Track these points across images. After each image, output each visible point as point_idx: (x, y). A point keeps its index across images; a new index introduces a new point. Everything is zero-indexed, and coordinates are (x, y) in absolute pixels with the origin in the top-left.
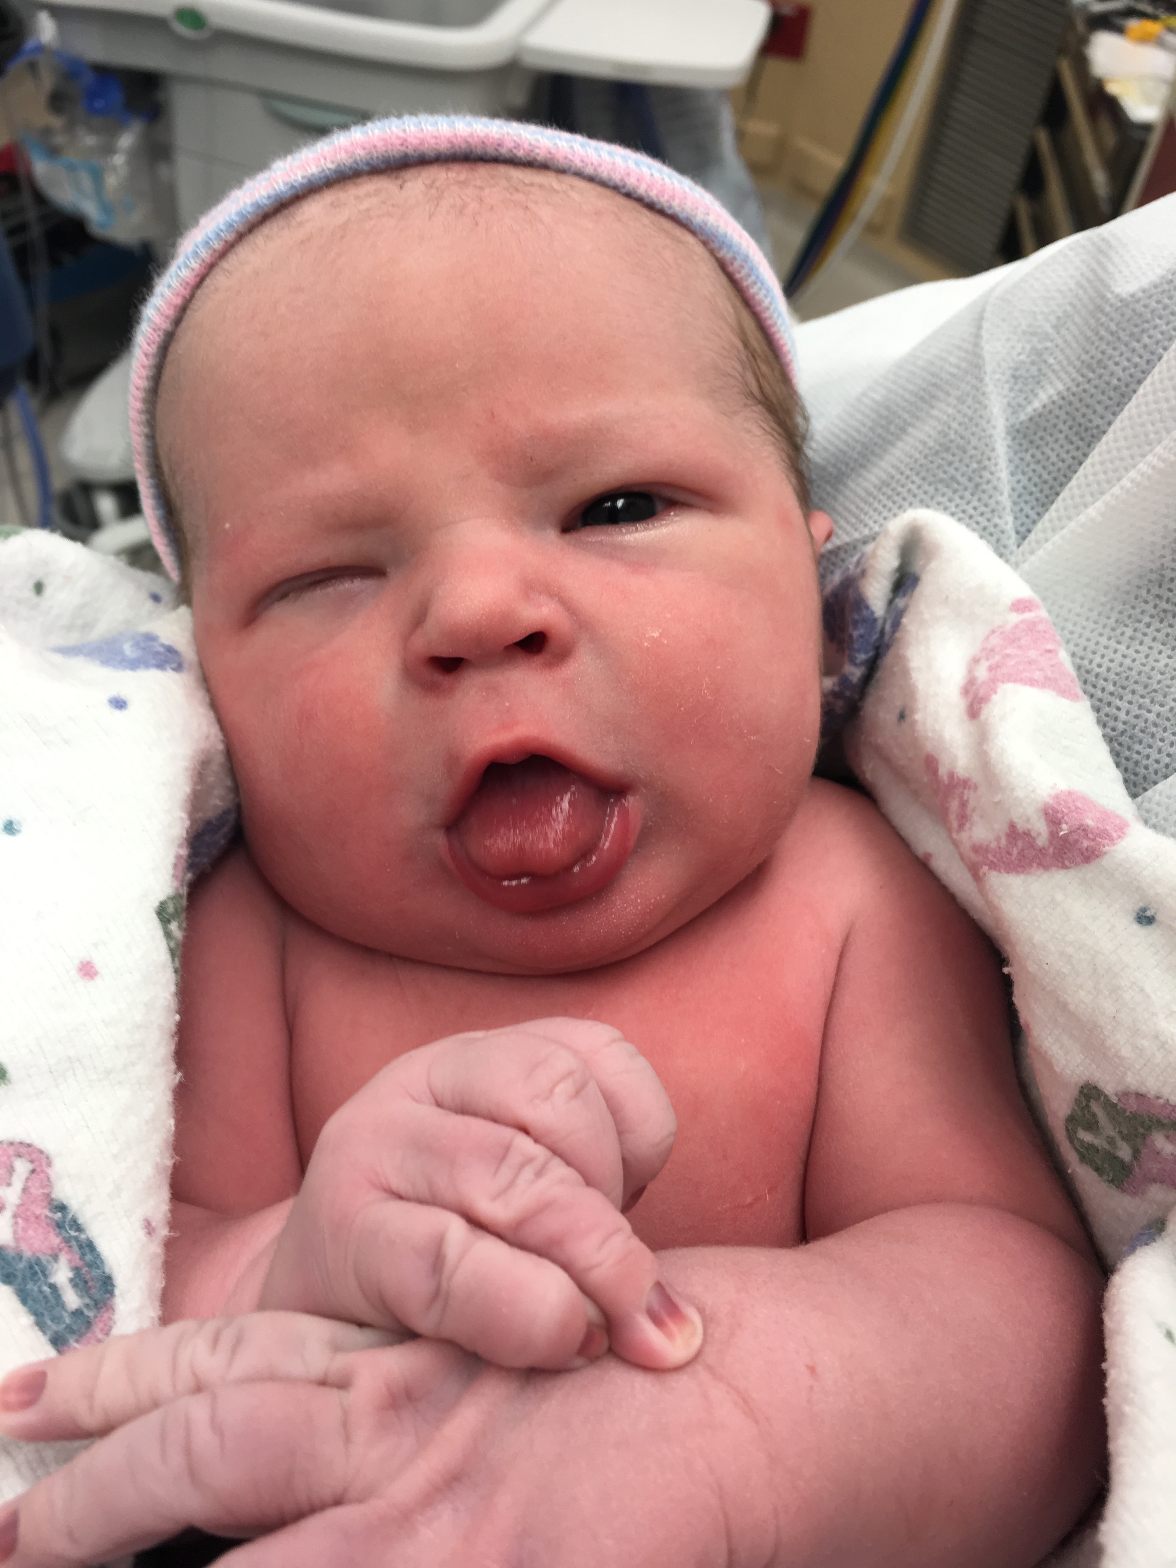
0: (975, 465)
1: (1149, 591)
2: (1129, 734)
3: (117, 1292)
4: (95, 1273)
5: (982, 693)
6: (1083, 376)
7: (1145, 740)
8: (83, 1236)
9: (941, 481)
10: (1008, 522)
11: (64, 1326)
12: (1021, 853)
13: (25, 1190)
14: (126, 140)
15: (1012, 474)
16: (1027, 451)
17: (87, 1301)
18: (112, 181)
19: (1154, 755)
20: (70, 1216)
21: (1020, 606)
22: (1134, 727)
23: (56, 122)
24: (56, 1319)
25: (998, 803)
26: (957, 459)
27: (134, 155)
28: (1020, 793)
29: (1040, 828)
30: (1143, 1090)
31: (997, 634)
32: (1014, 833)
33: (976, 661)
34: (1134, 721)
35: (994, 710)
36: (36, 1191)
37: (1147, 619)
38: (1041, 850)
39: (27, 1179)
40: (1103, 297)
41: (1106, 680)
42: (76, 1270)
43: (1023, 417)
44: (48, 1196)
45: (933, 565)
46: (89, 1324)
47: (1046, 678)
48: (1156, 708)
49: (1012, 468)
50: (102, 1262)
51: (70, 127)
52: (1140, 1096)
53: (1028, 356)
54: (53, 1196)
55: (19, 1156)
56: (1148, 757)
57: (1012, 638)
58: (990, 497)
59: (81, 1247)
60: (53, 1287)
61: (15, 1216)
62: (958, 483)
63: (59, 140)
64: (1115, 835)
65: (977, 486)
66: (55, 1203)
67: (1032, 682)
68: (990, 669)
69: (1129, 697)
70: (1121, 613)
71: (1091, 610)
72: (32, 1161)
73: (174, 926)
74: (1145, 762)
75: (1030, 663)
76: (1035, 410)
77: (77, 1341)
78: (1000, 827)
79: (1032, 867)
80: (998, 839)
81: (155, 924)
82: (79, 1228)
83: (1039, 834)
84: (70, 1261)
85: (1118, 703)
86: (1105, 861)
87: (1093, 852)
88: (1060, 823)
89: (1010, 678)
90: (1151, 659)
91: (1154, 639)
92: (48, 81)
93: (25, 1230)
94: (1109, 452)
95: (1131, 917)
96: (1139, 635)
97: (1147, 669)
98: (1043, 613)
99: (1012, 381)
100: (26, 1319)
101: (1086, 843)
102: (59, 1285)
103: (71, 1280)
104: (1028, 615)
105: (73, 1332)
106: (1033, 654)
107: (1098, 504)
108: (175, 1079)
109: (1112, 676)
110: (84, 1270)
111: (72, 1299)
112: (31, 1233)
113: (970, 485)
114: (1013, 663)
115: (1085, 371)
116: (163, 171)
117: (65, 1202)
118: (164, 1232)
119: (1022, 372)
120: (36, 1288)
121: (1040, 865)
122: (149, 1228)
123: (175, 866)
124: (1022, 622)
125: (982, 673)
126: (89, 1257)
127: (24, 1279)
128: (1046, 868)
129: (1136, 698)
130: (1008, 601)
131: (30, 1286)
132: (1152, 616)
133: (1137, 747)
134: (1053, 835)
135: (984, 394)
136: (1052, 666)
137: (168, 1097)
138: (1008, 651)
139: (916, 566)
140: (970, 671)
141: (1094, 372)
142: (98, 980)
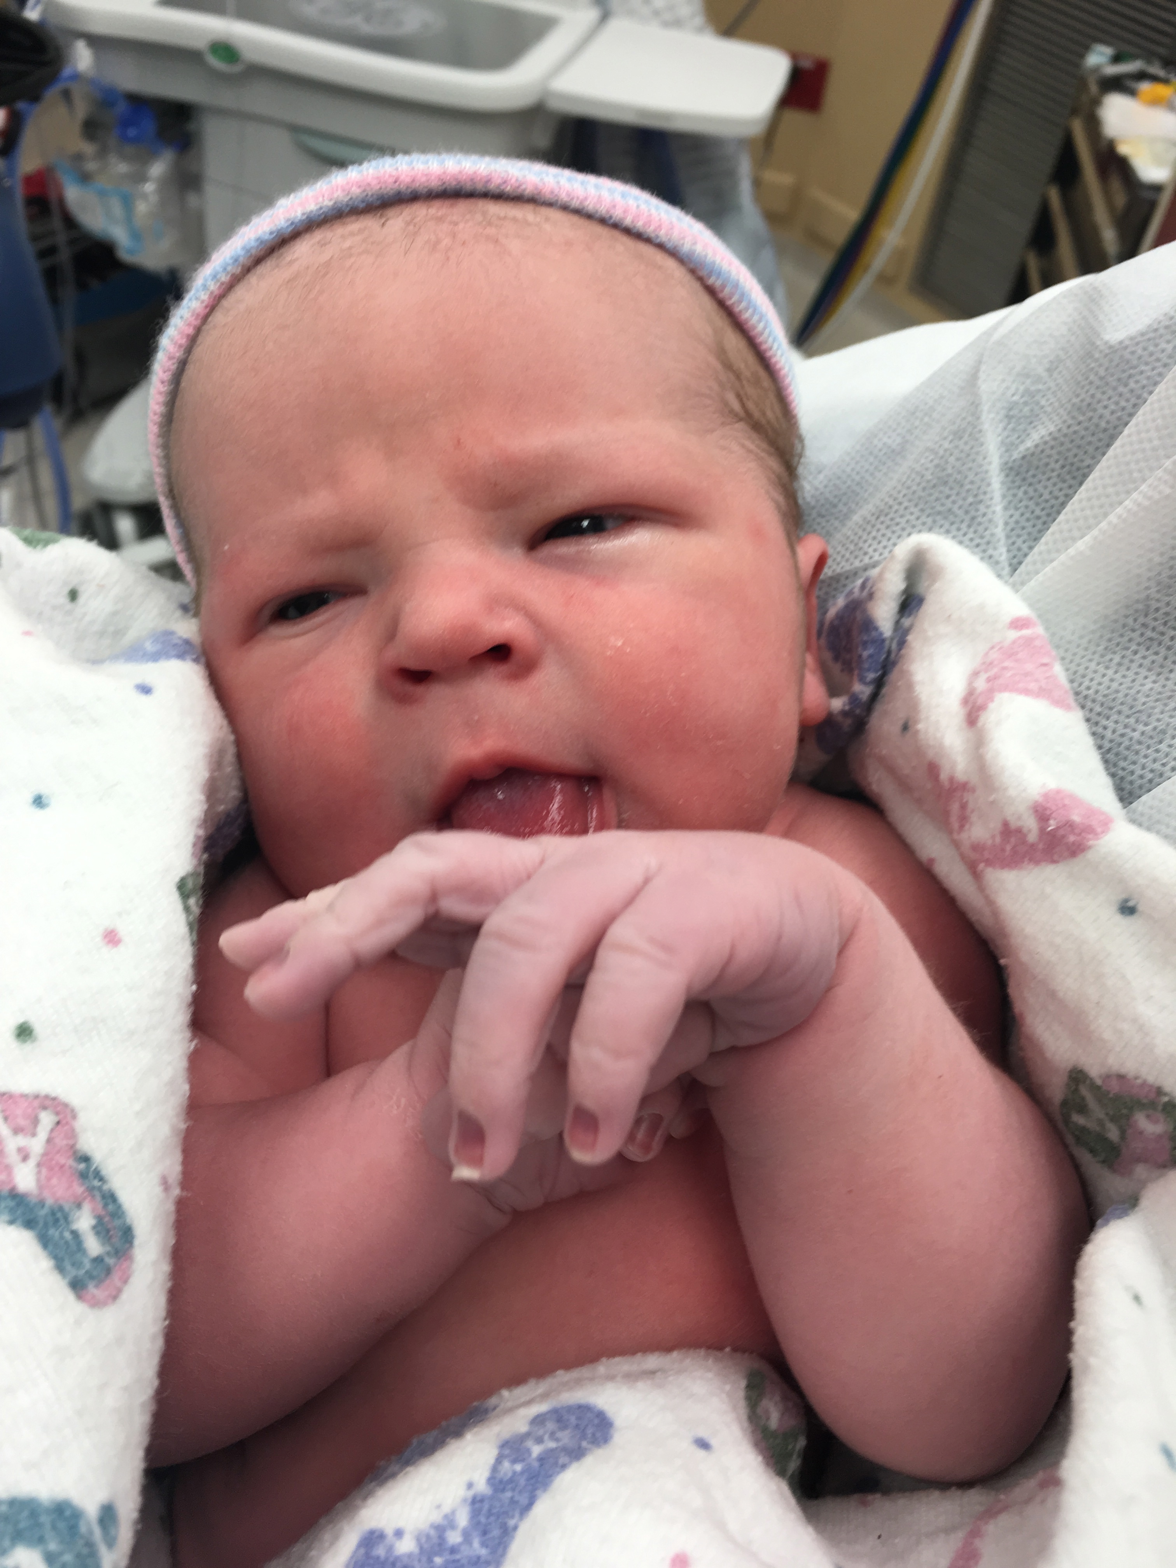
0: (970, 499)
1: (1135, 620)
2: (1114, 751)
3: (137, 1242)
4: (117, 1222)
5: (980, 702)
6: (1073, 418)
7: (1129, 758)
8: (105, 1187)
9: (939, 513)
10: (1002, 553)
11: (84, 1271)
12: (1014, 851)
13: (49, 1141)
14: (158, 169)
15: (1006, 508)
16: (1019, 487)
17: (108, 1248)
18: (142, 208)
19: (1139, 772)
20: (94, 1167)
21: (1018, 624)
22: (1120, 744)
23: (88, 148)
24: (77, 1265)
25: (993, 803)
26: (954, 492)
27: (164, 184)
28: (1012, 792)
29: (1030, 824)
30: (1123, 1071)
31: (995, 650)
32: (1008, 831)
33: (976, 674)
34: (1119, 740)
35: (989, 718)
36: (61, 1142)
37: (1134, 647)
38: (1032, 845)
39: (52, 1130)
40: (1093, 344)
41: (1094, 701)
42: (100, 1219)
43: (1016, 455)
44: (72, 1147)
45: (937, 585)
46: (108, 1271)
47: (1040, 688)
48: (1141, 727)
49: (1005, 502)
50: (123, 1213)
51: (102, 153)
52: (1121, 1077)
53: (1022, 397)
54: (78, 1146)
55: (45, 1108)
56: (1132, 773)
57: (1010, 653)
58: (986, 529)
59: (104, 1197)
60: (75, 1234)
61: (39, 1165)
62: (956, 516)
63: (91, 166)
64: (1099, 830)
65: (973, 518)
66: (79, 1155)
67: (1026, 692)
68: (989, 680)
69: (1115, 717)
70: (1110, 640)
71: (1081, 637)
72: (57, 1113)
73: (192, 901)
74: (1130, 778)
75: (1026, 674)
76: (1028, 449)
77: (97, 1286)
78: (995, 825)
79: (1023, 862)
80: (993, 837)
81: (174, 899)
82: (101, 1179)
83: (1030, 831)
84: (93, 1210)
85: (1104, 722)
86: (1090, 855)
87: (1080, 845)
88: (1048, 820)
89: (1005, 688)
90: (1137, 683)
91: (1141, 666)
92: (81, 110)
93: (49, 1179)
94: (1095, 489)
95: (1114, 908)
96: (1126, 661)
97: (1133, 691)
98: (1040, 630)
99: (1006, 421)
100: (45, 1263)
101: (1072, 838)
102: (81, 1232)
103: (94, 1227)
104: (1026, 632)
105: (92, 1277)
106: (1029, 667)
107: (1087, 538)
108: (189, 1047)
109: (1100, 698)
110: (107, 1219)
111: (93, 1246)
112: (54, 1181)
113: (967, 518)
114: (1009, 674)
115: (1076, 413)
116: (192, 200)
117: (89, 1154)
118: (176, 1191)
119: (1014, 412)
120: (57, 1234)
121: (1030, 860)
122: (165, 1184)
123: (194, 845)
124: (1019, 638)
125: (981, 684)
126: (111, 1207)
127: (46, 1225)
128: (1037, 862)
129: (1122, 718)
130: (1007, 619)
131: (51, 1231)
132: (1139, 644)
133: (1122, 764)
134: (1042, 830)
135: (980, 431)
136: (1047, 678)
137: (184, 1064)
138: (1006, 664)
139: (921, 589)
140: (970, 683)
141: (1084, 414)
142: (121, 948)
